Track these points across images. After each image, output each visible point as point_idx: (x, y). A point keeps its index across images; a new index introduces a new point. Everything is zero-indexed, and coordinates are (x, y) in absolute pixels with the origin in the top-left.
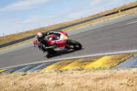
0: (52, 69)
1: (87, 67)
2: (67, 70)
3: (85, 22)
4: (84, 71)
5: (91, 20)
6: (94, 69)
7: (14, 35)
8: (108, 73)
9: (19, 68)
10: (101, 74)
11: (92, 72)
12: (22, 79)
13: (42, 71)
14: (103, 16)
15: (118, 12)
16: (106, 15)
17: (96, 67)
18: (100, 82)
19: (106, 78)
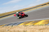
0: (22, 25)
1: (36, 24)
2: (28, 25)
3: (34, 8)
4: (35, 26)
5: (37, 7)
6: (39, 25)
7: (9, 12)
8: (44, 27)
9: (10, 24)
10: (41, 27)
11: (38, 26)
12: (11, 28)
13: (19, 25)
14: (41, 6)
15: (46, 4)
16: (42, 5)
17: (39, 24)
18: (41, 30)
19: (44, 29)
